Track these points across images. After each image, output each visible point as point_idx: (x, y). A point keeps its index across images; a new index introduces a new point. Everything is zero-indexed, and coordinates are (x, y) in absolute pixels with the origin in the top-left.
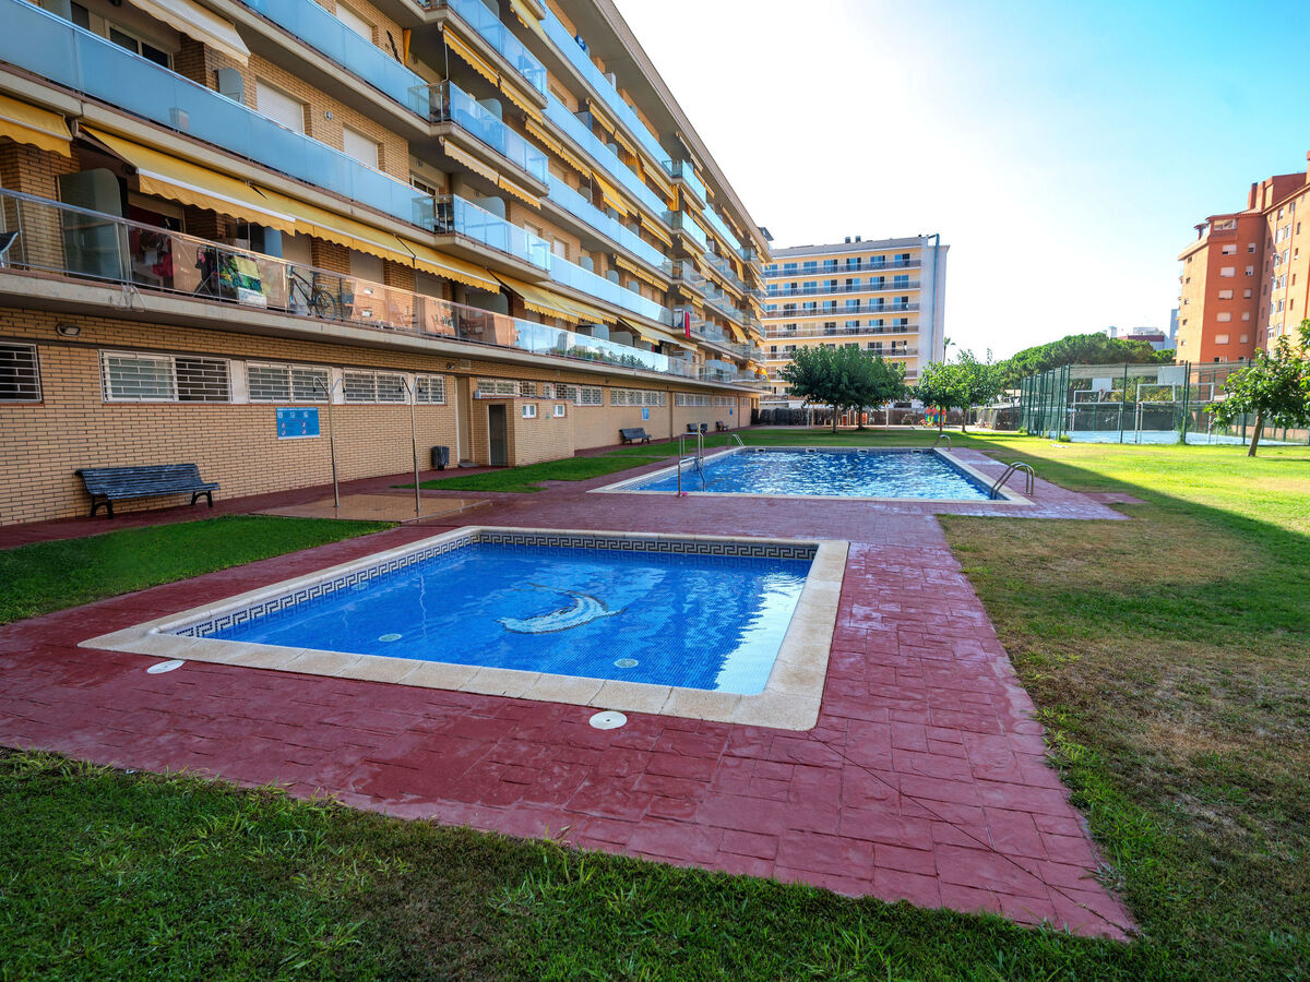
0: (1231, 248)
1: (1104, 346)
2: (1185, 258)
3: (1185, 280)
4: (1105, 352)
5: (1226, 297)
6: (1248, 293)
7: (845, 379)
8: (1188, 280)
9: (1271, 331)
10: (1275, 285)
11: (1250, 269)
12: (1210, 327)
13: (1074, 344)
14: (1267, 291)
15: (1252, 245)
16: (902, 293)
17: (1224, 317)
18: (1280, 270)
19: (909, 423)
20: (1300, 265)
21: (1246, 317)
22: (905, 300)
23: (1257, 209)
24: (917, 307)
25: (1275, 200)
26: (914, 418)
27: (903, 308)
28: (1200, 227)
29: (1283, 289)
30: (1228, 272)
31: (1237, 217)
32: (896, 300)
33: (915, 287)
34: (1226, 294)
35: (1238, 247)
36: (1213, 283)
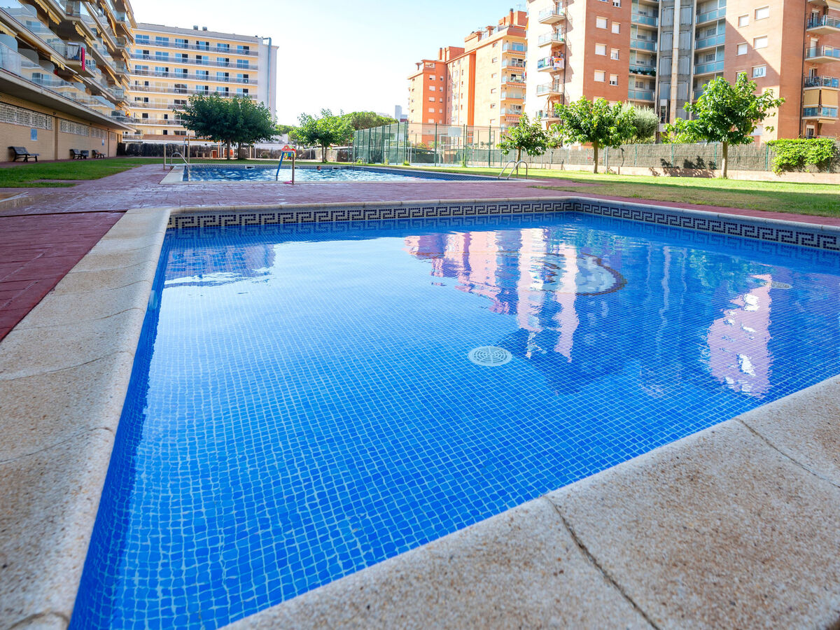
0: (433, 77)
2: (411, 78)
3: (411, 90)
6: (441, 100)
7: (241, 121)
8: (413, 90)
9: (453, 120)
10: (453, 97)
11: (442, 88)
12: (426, 115)
14: (450, 100)
15: (442, 77)
16: (243, 71)
17: (432, 110)
18: (455, 91)
19: (266, 157)
20: (465, 90)
21: (441, 111)
22: (246, 76)
23: (443, 60)
24: (256, 82)
25: (451, 57)
26: (269, 154)
27: (244, 82)
28: (418, 64)
29: (457, 100)
30: (432, 88)
31: (435, 62)
32: (239, 75)
33: (254, 69)
34: (432, 99)
35: (436, 77)
36: (426, 93)
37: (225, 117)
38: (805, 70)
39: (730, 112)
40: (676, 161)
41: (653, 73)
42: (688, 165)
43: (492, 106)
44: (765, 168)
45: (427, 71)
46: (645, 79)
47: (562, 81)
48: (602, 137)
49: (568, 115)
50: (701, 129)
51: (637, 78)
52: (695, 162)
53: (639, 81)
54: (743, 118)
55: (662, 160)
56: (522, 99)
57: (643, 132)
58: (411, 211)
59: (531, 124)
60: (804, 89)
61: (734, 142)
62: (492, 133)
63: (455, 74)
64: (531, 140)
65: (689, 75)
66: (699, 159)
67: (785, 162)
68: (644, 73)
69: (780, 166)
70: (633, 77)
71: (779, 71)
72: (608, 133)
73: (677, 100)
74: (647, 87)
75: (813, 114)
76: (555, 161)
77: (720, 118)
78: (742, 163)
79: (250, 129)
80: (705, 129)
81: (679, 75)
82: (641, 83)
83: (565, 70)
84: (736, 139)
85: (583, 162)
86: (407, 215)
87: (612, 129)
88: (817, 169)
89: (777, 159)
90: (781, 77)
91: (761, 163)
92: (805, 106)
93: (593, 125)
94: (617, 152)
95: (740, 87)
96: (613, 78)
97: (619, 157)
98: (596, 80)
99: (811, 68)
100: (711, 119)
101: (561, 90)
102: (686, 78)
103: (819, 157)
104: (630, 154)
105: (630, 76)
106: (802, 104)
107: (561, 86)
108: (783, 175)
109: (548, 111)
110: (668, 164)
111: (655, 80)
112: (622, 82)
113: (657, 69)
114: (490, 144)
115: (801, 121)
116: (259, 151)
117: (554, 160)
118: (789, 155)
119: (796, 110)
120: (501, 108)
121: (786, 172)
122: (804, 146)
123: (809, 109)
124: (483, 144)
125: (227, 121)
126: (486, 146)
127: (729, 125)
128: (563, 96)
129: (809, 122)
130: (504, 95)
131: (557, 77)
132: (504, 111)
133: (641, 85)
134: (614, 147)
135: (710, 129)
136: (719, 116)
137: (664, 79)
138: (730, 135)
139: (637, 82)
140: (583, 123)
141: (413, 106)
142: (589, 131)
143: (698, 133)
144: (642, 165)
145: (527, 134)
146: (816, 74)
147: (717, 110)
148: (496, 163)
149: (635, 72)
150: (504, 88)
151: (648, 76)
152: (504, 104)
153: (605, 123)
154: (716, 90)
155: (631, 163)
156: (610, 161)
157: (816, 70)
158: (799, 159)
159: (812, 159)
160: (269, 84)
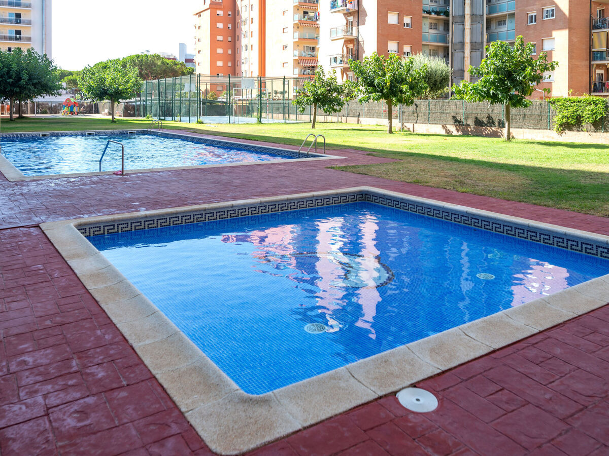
0: (220, 12)
1: (159, 63)
2: (197, 14)
3: (197, 28)
4: (160, 66)
5: (220, 40)
6: (230, 39)
7: (25, 77)
8: (199, 27)
9: (242, 61)
10: (243, 36)
11: (230, 26)
12: (214, 57)
13: (142, 60)
14: (239, 39)
15: (230, 13)
16: (15, 10)
17: (220, 51)
18: (244, 28)
19: (46, 113)
20: (255, 27)
21: (230, 52)
22: (18, 15)
24: (29, 23)
26: (49, 108)
27: (17, 22)
29: (247, 39)
30: (220, 25)
32: (11, 15)
33: (27, 7)
34: (220, 38)
35: (224, 13)
36: (214, 31)
37: (8, 72)
38: (593, 11)
39: (509, 75)
40: (467, 118)
41: (447, 14)
42: (478, 123)
43: (284, 47)
44: (548, 127)
46: (439, 20)
47: (355, 23)
48: (395, 96)
49: (362, 72)
50: (485, 93)
51: (431, 18)
52: (485, 120)
53: (433, 22)
54: (521, 82)
55: (454, 117)
56: (315, 39)
57: (435, 84)
58: (240, 211)
59: (326, 78)
60: (593, 31)
61: (514, 105)
62: (286, 83)
63: (244, 9)
64: (327, 95)
65: (482, 15)
66: (489, 117)
67: (564, 120)
68: (438, 13)
69: (561, 125)
70: (427, 18)
71: (567, 12)
72: (401, 91)
73: (471, 43)
74: (441, 28)
75: (602, 59)
76: (351, 114)
77: (501, 81)
78: (527, 121)
79: (34, 85)
80: (488, 91)
81: (472, 15)
82: (436, 24)
83: (358, 11)
84: (517, 102)
85: (379, 116)
86: (236, 215)
87: (405, 87)
88: (593, 128)
89: (557, 119)
90: (570, 19)
91: (544, 121)
92: (594, 50)
93: (386, 83)
94: (411, 108)
95: (518, 50)
96: (407, 20)
97: (413, 113)
98: (389, 22)
99: (598, 9)
100: (493, 83)
101: (355, 34)
102: (479, 19)
103: (594, 116)
104: (423, 110)
105: (424, 17)
106: (591, 47)
107: (355, 28)
108: (564, 135)
109: (343, 56)
110: (460, 122)
111: (449, 21)
112: (416, 24)
113: (450, 9)
114: (284, 92)
115: (590, 66)
116: (39, 105)
117: (350, 112)
118: (568, 114)
119: (586, 54)
120: (294, 50)
121: (567, 132)
122: (580, 104)
123: (598, 52)
124: (276, 93)
125: (10, 78)
126: (279, 95)
127: (509, 89)
128: (357, 39)
129: (599, 66)
130: (297, 35)
131: (351, 19)
132: (297, 53)
133: (434, 26)
134: (407, 105)
135: (492, 92)
136: (500, 79)
137: (458, 20)
138: (511, 98)
139: (431, 24)
140: (376, 81)
141: (199, 46)
142: (383, 89)
143: (482, 96)
144: (435, 122)
145: (323, 89)
146: (603, 14)
147: (498, 74)
148: (291, 115)
149: (429, 13)
150: (297, 27)
151: (442, 17)
152: (297, 45)
153: (398, 80)
154: (496, 55)
155: (425, 120)
156: (404, 117)
157: (603, 10)
158: (577, 118)
159: (588, 118)
160: (44, 24)
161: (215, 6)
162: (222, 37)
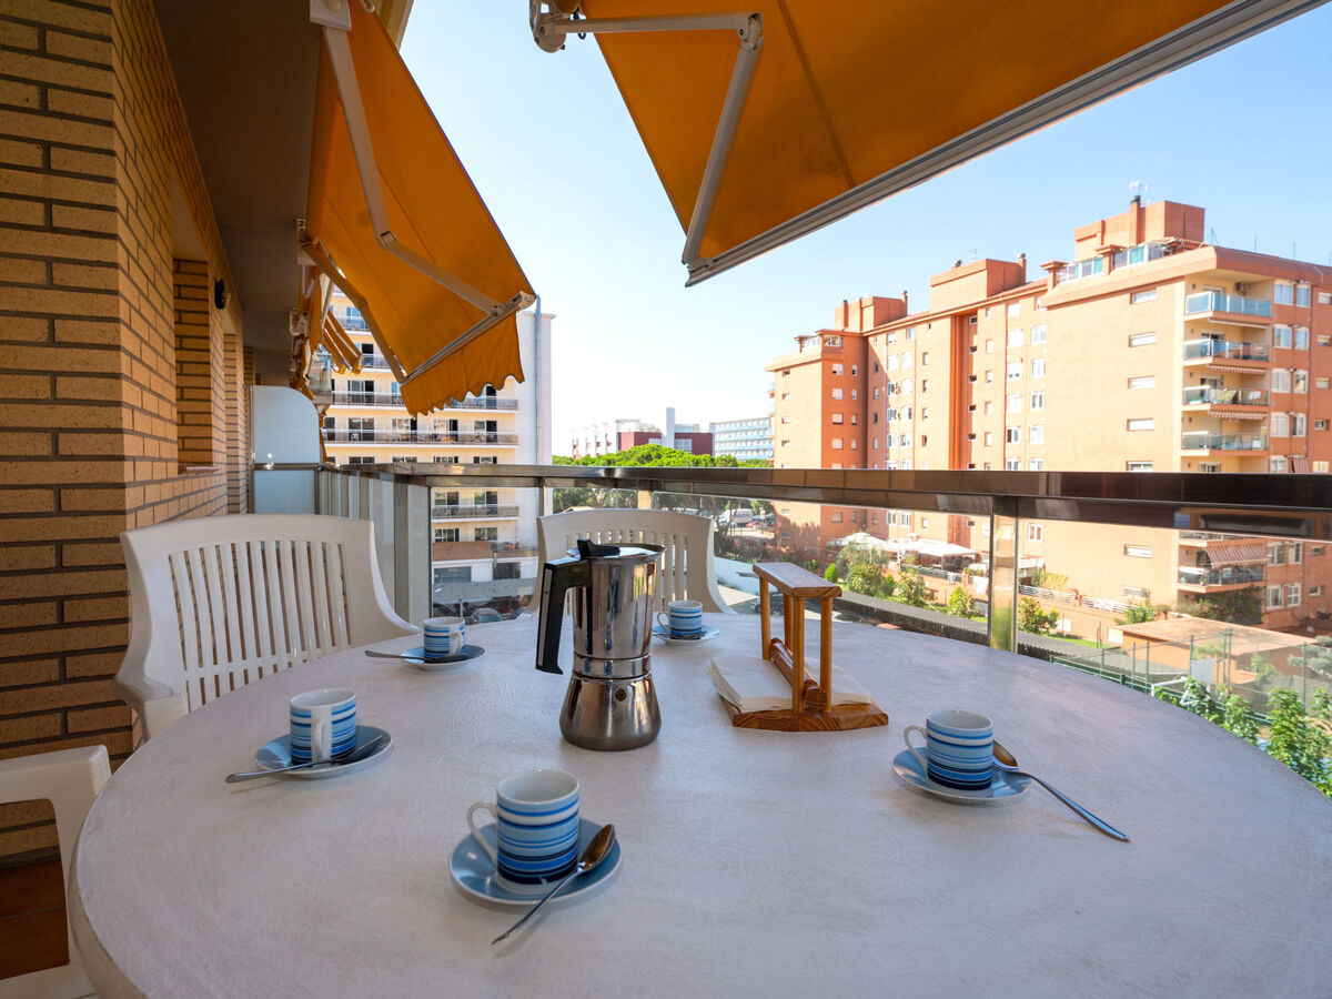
0: (838, 367)
5: (837, 421)
6: (854, 420)
9: (890, 465)
10: (892, 416)
11: (854, 393)
12: (827, 456)
14: (877, 420)
15: (855, 367)
17: (836, 443)
18: (899, 400)
21: (854, 445)
23: (854, 327)
24: (513, 404)
25: (877, 323)
27: (489, 405)
28: (801, 339)
30: (838, 394)
31: (843, 335)
34: (837, 418)
35: (844, 368)
36: (828, 404)
45: (828, 356)
63: (891, 361)
141: (786, 431)
160: (539, 407)
161: (829, 356)
162: (840, 416)
